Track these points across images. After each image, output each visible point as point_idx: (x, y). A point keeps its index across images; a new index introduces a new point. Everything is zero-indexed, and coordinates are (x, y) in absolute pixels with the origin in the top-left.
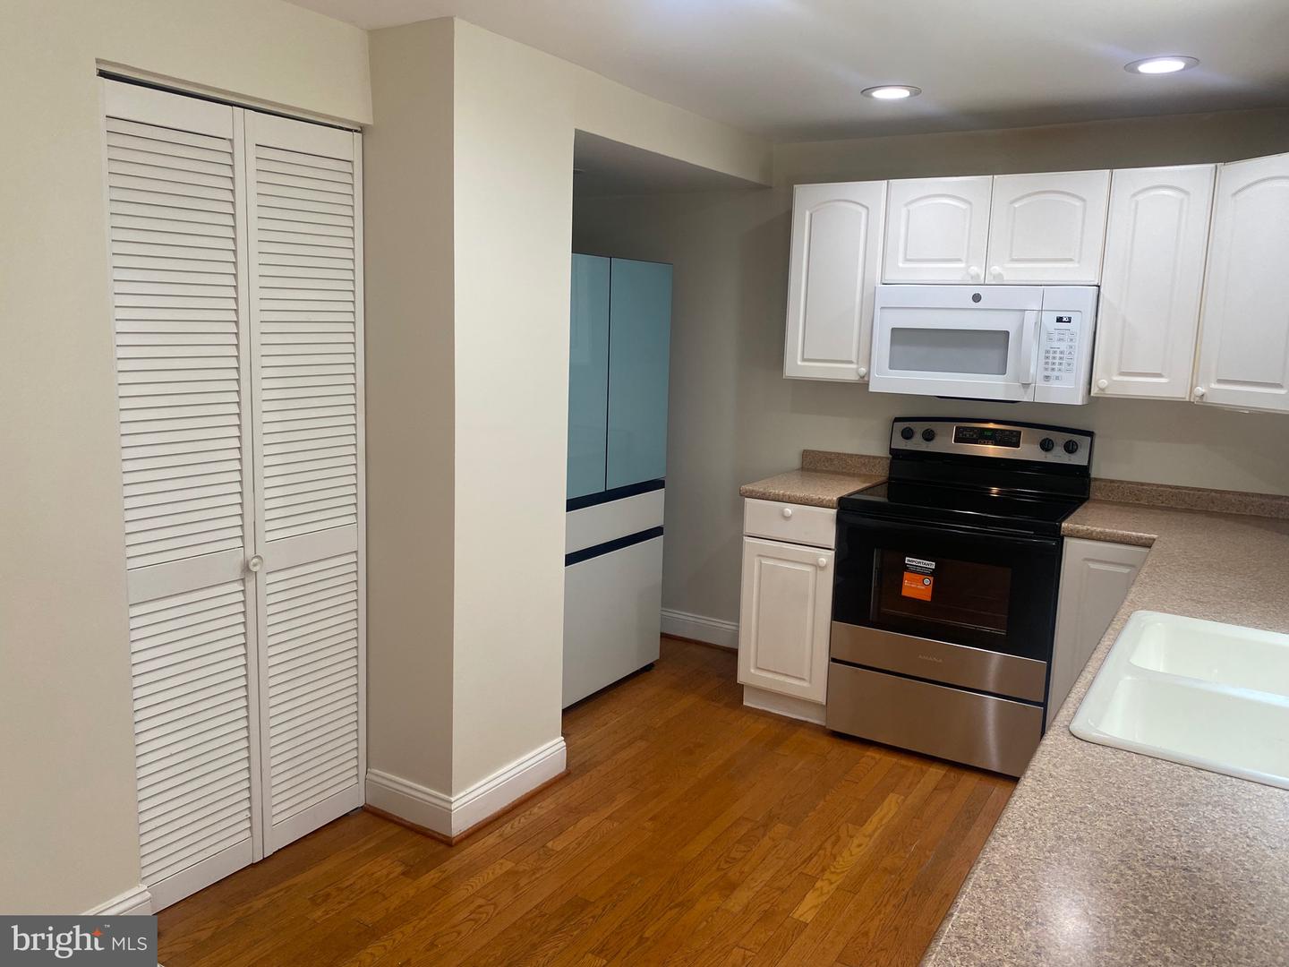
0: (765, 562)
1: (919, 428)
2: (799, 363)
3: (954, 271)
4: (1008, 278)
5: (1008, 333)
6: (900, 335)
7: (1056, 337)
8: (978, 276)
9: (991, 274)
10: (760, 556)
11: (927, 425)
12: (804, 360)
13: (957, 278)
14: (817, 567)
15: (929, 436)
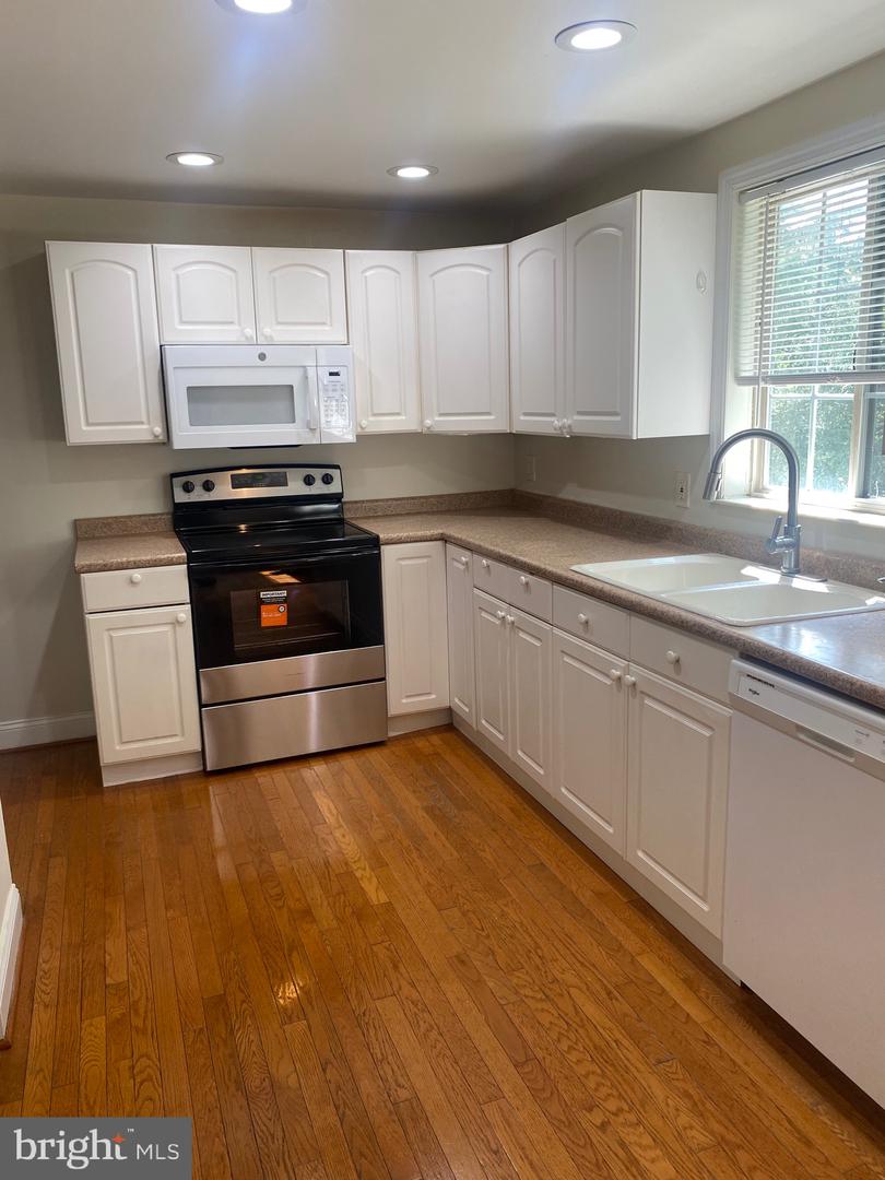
0: (114, 634)
1: (198, 480)
2: (84, 428)
3: (230, 334)
4: (277, 339)
5: (292, 387)
6: (196, 394)
7: (330, 388)
8: (252, 338)
9: (263, 335)
10: (109, 630)
11: (205, 477)
12: (88, 424)
13: (233, 338)
14: (177, 623)
15: (208, 486)
